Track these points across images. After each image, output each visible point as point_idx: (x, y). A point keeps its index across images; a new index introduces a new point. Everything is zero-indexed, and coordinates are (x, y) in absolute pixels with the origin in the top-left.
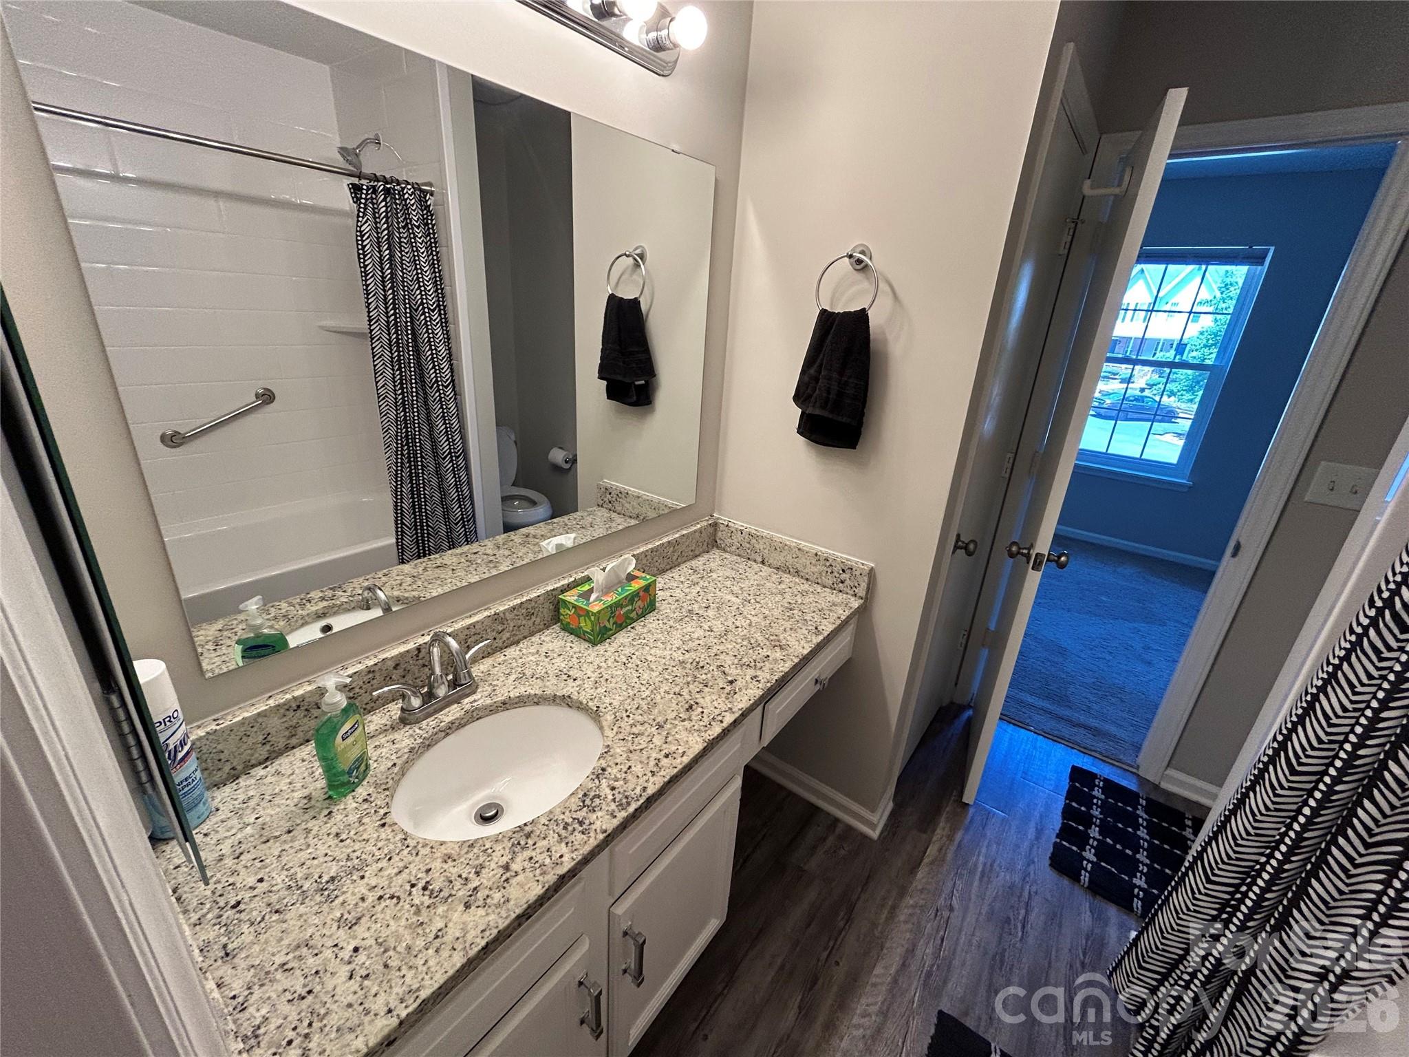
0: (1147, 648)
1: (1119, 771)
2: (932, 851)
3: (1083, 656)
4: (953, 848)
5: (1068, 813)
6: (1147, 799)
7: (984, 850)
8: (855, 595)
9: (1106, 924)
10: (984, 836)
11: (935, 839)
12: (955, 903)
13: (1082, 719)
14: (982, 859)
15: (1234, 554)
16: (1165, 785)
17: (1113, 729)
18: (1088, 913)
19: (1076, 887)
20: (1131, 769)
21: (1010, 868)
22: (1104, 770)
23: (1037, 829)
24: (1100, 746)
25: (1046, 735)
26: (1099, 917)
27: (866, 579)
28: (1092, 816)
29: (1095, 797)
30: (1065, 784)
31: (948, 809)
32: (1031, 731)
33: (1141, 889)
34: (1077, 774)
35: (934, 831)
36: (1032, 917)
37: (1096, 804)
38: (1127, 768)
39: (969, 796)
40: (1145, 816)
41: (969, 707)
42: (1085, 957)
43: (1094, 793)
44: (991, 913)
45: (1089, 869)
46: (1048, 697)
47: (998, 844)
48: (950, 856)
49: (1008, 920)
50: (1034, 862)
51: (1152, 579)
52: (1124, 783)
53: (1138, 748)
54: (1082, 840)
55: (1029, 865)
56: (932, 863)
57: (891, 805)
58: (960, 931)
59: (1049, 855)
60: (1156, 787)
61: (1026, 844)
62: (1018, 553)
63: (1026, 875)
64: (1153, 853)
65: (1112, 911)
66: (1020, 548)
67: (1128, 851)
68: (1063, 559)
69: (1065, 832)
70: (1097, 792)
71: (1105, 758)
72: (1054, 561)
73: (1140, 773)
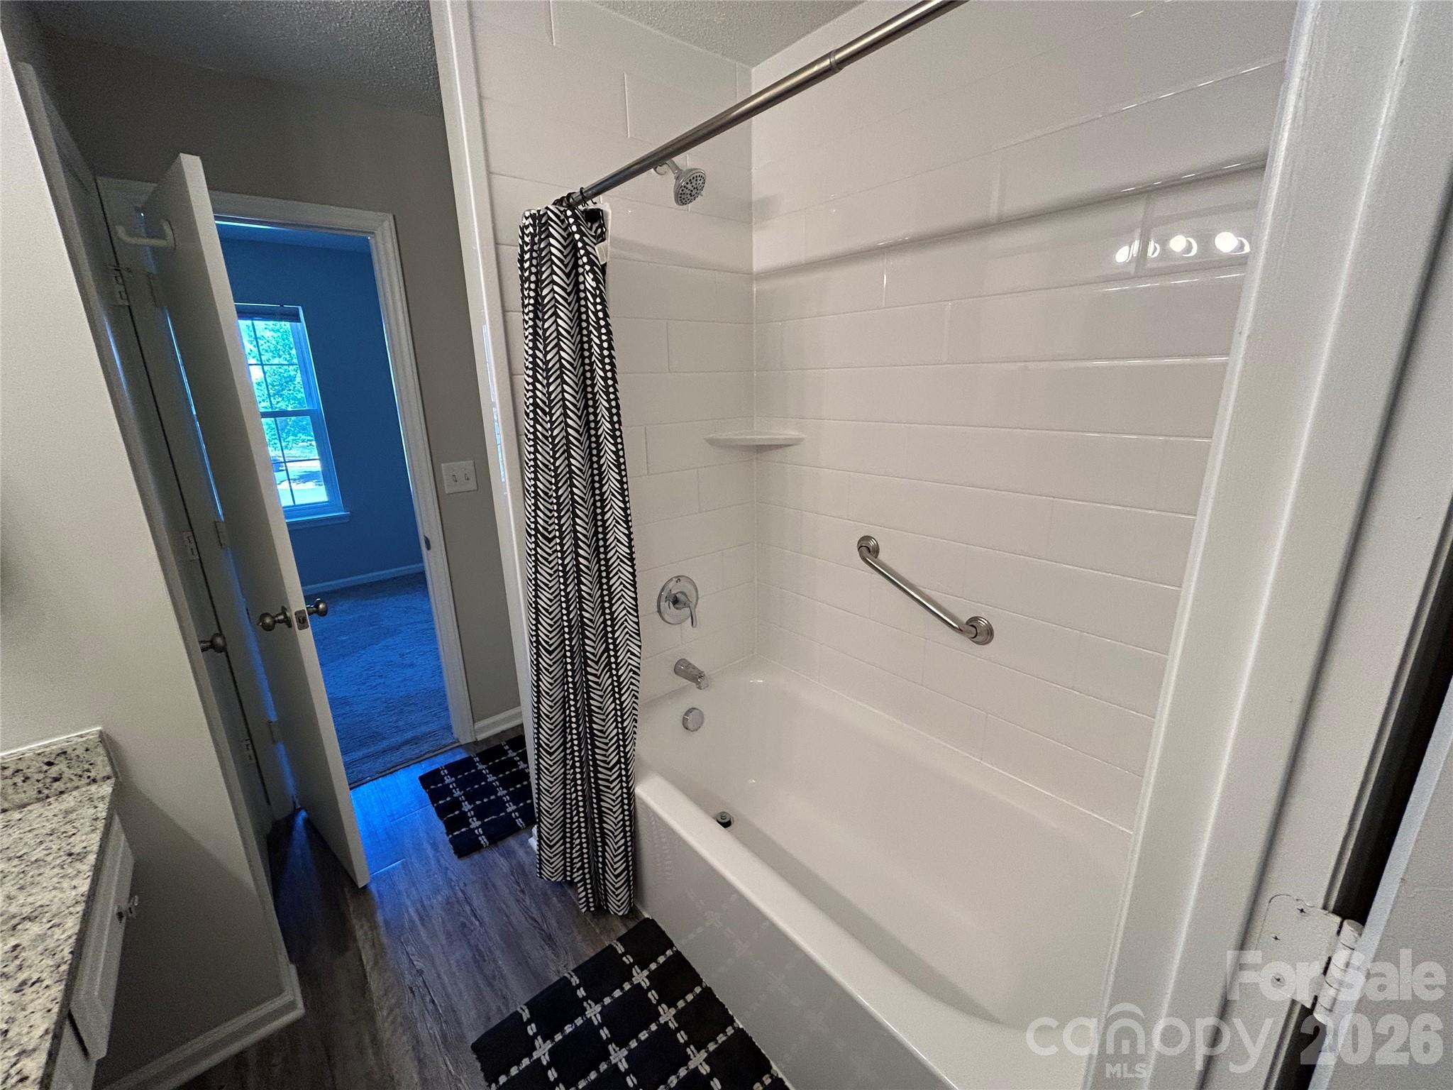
0: (402, 655)
1: (450, 753)
2: (367, 956)
3: (362, 693)
4: (382, 930)
5: (441, 812)
6: (478, 755)
7: (408, 903)
8: (94, 781)
9: (514, 852)
10: (399, 893)
11: (360, 944)
12: (419, 965)
13: (398, 739)
14: (411, 910)
15: (428, 547)
16: (480, 737)
17: (424, 729)
18: (502, 859)
19: (486, 853)
20: (455, 745)
21: (437, 891)
22: (440, 762)
23: (431, 844)
24: (426, 747)
25: (383, 774)
26: (509, 854)
27: (101, 750)
28: (457, 798)
29: (449, 784)
30: (424, 794)
31: (351, 909)
32: (370, 781)
33: (514, 811)
34: (427, 780)
35: (355, 940)
36: (475, 903)
37: (454, 788)
38: (451, 747)
39: (363, 877)
40: (484, 767)
41: (296, 812)
42: (520, 886)
43: (446, 782)
44: (449, 935)
45: (481, 832)
46: (362, 744)
47: (414, 885)
48: (385, 940)
49: (463, 925)
50: (447, 869)
51: (368, 602)
52: (458, 758)
53: (449, 728)
54: (463, 820)
55: (446, 873)
56: (376, 963)
57: (293, 968)
58: (439, 977)
59: (452, 851)
60: (476, 743)
61: (433, 862)
62: (275, 622)
63: (449, 882)
64: (505, 783)
65: (512, 842)
66: (273, 618)
67: (492, 797)
68: (321, 606)
69: (450, 827)
70: (448, 780)
71: (436, 752)
72: (314, 612)
73: (463, 742)
